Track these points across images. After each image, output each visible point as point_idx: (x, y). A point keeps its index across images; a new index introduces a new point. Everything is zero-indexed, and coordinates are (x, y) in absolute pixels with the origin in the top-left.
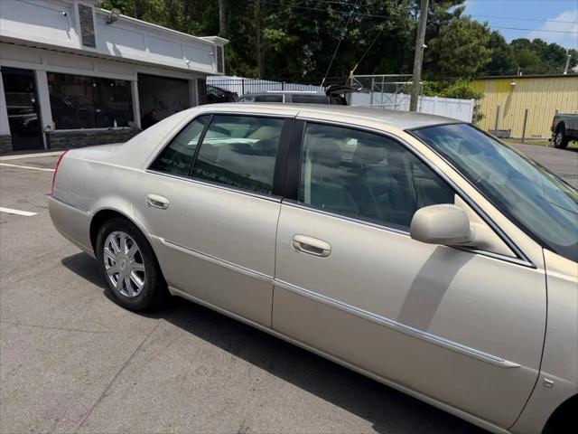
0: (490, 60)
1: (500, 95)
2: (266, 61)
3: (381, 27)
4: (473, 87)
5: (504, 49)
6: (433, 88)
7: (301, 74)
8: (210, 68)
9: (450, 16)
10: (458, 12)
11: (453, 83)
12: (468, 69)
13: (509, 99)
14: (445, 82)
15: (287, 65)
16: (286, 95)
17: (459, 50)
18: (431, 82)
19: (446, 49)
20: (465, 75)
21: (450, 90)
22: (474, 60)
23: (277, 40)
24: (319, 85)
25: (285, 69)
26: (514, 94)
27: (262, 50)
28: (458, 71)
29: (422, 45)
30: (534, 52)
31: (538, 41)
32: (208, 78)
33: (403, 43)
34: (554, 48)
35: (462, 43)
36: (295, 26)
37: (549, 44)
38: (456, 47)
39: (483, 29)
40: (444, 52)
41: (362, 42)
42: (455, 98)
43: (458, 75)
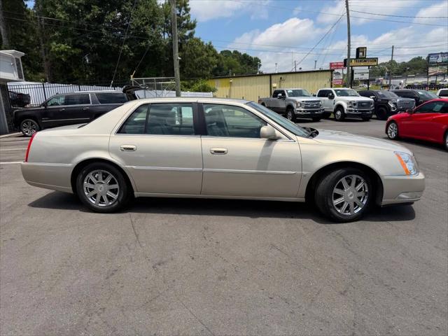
0: (216, 66)
1: (224, 88)
2: (52, 68)
3: (143, 44)
4: (210, 84)
5: (217, 58)
6: (185, 86)
7: (84, 78)
8: (13, 76)
9: (187, 37)
10: (191, 35)
11: (197, 82)
12: (204, 72)
13: (230, 91)
14: (192, 81)
15: (72, 71)
16: (92, 94)
17: (197, 60)
18: (183, 82)
19: (189, 59)
20: (204, 77)
21: (196, 86)
22: (207, 66)
23: (63, 52)
24: (109, 86)
25: (70, 75)
26: (232, 88)
27: (47, 60)
28: (199, 74)
29: (177, 57)
30: (236, 59)
31: (236, 52)
32: (8, 84)
33: (160, 55)
34: (245, 56)
35: (198, 55)
36: (78, 41)
37: (242, 54)
38: (194, 58)
39: (209, 46)
40: (188, 61)
41: (132, 54)
42: (200, 91)
43: (199, 76)
